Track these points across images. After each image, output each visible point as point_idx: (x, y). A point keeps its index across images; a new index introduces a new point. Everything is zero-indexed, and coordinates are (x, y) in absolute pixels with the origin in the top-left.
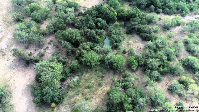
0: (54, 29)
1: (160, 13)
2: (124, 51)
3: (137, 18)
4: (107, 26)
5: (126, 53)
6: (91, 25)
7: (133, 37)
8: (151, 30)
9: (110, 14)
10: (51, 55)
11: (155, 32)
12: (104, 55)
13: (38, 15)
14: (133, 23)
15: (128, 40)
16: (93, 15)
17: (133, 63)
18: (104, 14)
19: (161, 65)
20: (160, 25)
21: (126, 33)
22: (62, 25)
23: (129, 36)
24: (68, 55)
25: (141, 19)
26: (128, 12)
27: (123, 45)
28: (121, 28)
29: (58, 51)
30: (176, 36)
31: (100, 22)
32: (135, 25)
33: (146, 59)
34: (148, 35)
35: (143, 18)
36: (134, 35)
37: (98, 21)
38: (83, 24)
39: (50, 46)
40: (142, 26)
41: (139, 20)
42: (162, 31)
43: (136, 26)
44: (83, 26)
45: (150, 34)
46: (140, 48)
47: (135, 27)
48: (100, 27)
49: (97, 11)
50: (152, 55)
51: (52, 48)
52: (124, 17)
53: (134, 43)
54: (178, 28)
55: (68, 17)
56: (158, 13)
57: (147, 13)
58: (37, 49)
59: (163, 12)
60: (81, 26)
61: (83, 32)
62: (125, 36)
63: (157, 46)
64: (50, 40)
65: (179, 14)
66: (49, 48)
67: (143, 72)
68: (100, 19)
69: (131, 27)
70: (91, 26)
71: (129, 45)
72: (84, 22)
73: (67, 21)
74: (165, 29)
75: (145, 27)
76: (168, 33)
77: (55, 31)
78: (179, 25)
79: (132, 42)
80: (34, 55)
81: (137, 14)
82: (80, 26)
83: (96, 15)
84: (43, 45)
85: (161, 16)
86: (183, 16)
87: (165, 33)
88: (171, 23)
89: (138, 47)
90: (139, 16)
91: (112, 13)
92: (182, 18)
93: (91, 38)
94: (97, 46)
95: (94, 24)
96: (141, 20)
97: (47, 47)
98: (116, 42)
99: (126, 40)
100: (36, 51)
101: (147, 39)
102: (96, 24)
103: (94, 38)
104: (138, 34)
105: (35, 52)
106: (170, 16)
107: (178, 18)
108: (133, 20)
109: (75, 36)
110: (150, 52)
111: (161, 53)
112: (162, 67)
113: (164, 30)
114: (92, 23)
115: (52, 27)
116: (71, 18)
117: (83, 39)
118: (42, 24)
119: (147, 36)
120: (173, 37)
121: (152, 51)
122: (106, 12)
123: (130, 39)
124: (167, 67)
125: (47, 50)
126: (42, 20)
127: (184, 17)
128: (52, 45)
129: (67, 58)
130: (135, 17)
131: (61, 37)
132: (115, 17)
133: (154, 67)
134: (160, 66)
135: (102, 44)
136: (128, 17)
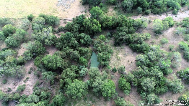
0: (32, 55)
1: (149, 14)
2: (113, 70)
3: (124, 27)
4: (91, 41)
5: (116, 71)
6: (74, 43)
7: (122, 50)
8: (141, 39)
9: (93, 27)
10: (32, 87)
11: (146, 39)
12: (92, 80)
13: (12, 41)
14: (120, 34)
15: (117, 54)
16: (75, 30)
17: (125, 87)
18: (87, 28)
19: (157, 84)
20: (150, 29)
21: (113, 45)
22: (41, 50)
23: (118, 48)
24: (51, 85)
25: (129, 27)
26: (113, 20)
27: (112, 62)
28: (108, 41)
29: (41, 81)
30: (170, 41)
31: (83, 38)
32: (122, 36)
33: (140, 79)
34: (139, 45)
35: (131, 26)
36: (123, 46)
37: (81, 38)
38: (65, 43)
39: (30, 76)
40: (130, 35)
41: (126, 29)
42: (154, 37)
43: (124, 37)
44: (64, 46)
45: (141, 43)
46: (132, 62)
47: (123, 39)
48: (83, 44)
49: (78, 25)
50: (145, 73)
51: (33, 78)
52: (109, 27)
53: (124, 56)
54: (171, 30)
55: (46, 38)
56: (147, 14)
57: (135, 15)
58: (17, 82)
59: (152, 12)
60: (63, 47)
61: (66, 55)
62: (113, 49)
63: (150, 60)
64: (30, 68)
65: (170, 12)
66: (30, 79)
67: (137, 94)
68: (83, 35)
69: (118, 38)
70: (73, 45)
71: (118, 60)
72: (65, 41)
73: (45, 43)
74: (157, 33)
75: (134, 37)
76: (161, 38)
77: (34, 57)
78: (171, 26)
79: (122, 56)
80: (14, 90)
81: (124, 23)
82: (61, 47)
83: (78, 29)
84: (22, 76)
85: (150, 17)
86: (174, 13)
87: (157, 39)
88: (163, 27)
89: (129, 61)
90: (126, 24)
91: (95, 26)
92: (174, 16)
93: (75, 60)
94: (83, 69)
95: (76, 42)
96: (129, 29)
97: (28, 78)
98: (103, 60)
99: (115, 54)
100: (15, 84)
101: (138, 51)
102: (78, 41)
103: (78, 59)
104: (127, 45)
105: (14, 87)
106: (161, 16)
107: (170, 19)
108: (119, 29)
109: (56, 63)
110: (143, 69)
111: (155, 70)
112: (158, 86)
113: (156, 36)
114: (73, 42)
115: (29, 54)
116: (49, 40)
117: (66, 62)
118: (20, 48)
119: (137, 47)
120: (167, 42)
121: (145, 68)
122: (89, 26)
123: (119, 52)
124: (164, 85)
125: (27, 82)
126: (18, 45)
127: (176, 14)
128: (33, 75)
129: (51, 87)
130: (121, 26)
131: (40, 66)
132: (100, 29)
133: (150, 89)
134: (156, 86)
135: (89, 62)
136: (114, 26)
